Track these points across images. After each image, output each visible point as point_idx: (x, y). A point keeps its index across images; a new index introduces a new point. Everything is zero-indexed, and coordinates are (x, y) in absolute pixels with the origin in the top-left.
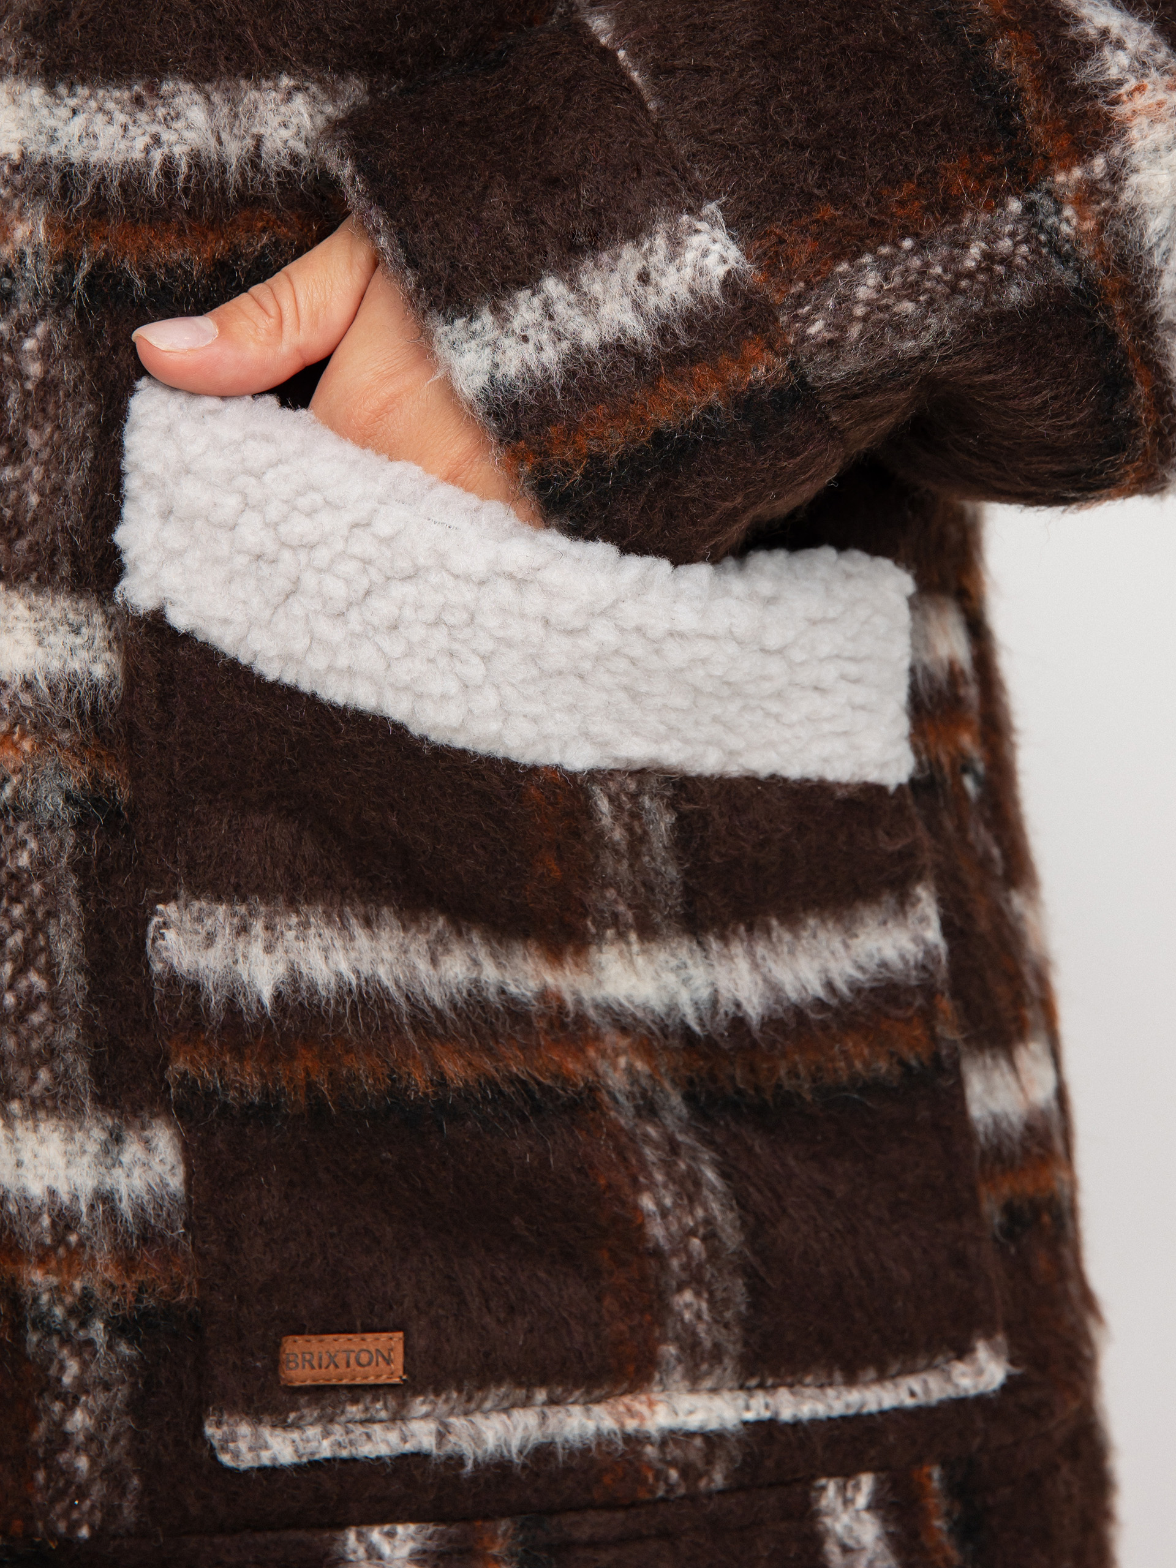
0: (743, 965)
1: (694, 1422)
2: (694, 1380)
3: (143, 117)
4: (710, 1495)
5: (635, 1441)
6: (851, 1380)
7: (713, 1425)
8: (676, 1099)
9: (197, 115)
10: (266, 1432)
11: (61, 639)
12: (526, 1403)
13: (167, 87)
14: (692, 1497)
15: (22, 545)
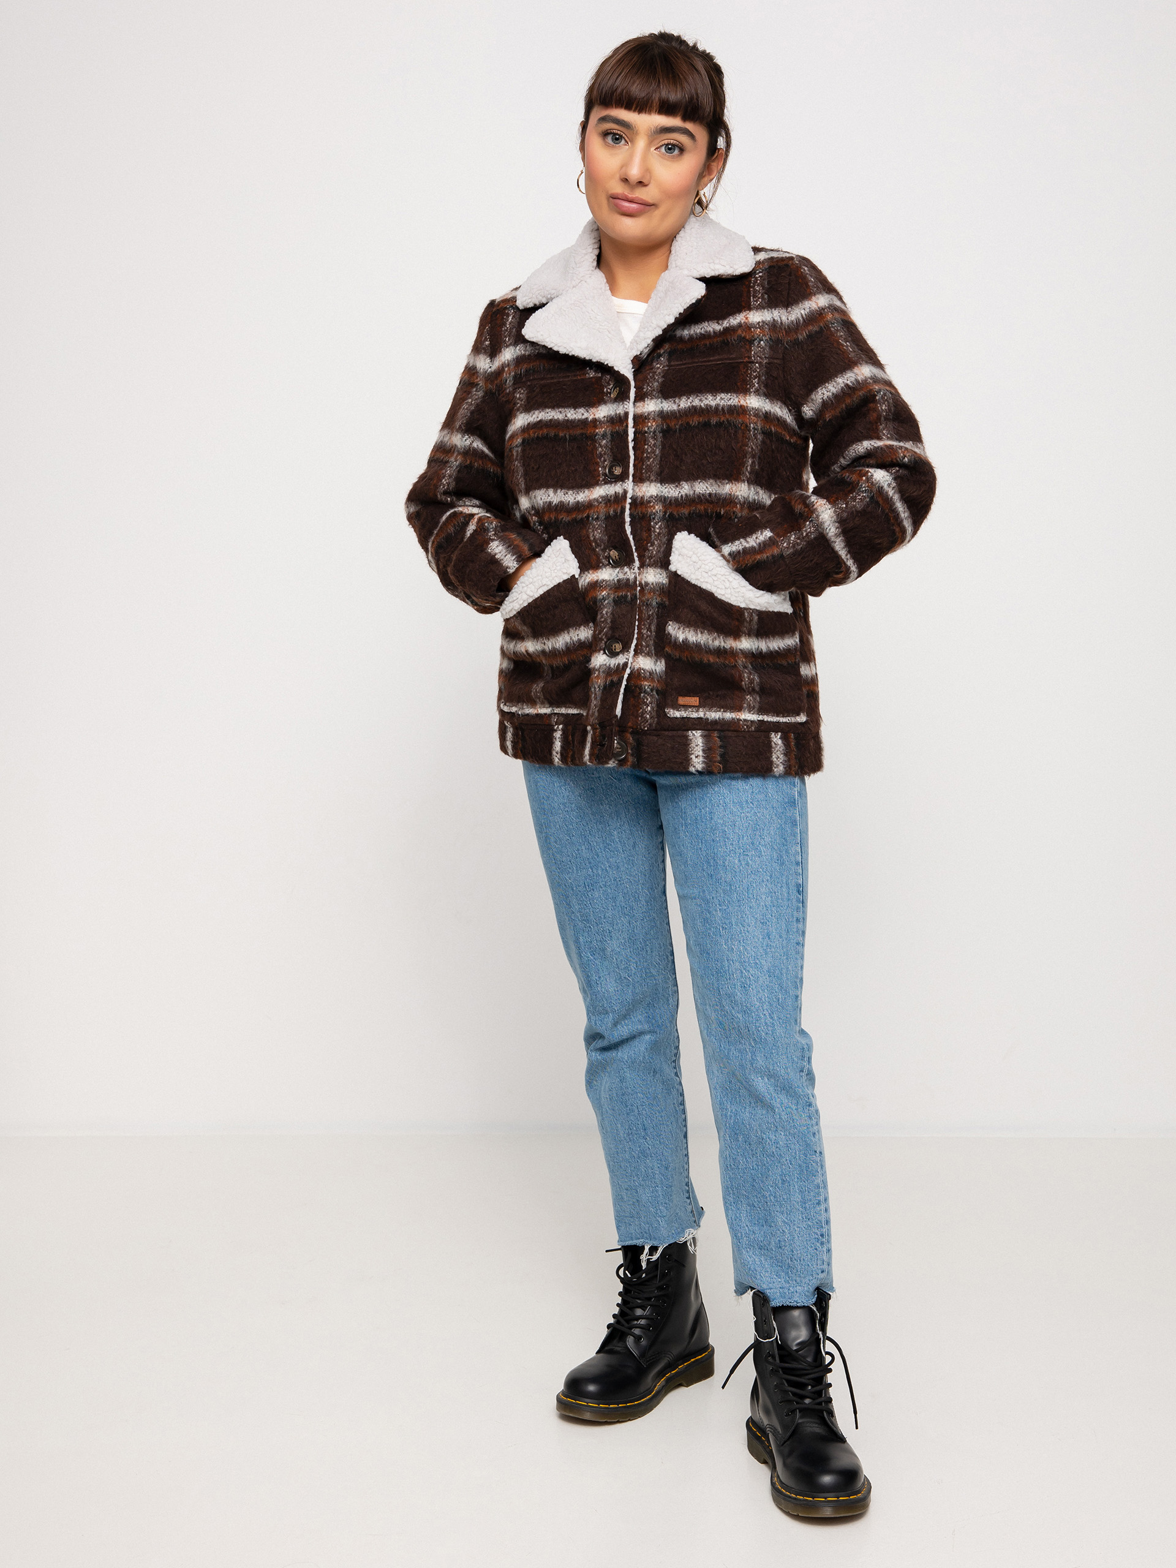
0: (764, 643)
1: (749, 719)
2: (750, 712)
3: (678, 489)
4: (752, 731)
5: (739, 720)
6: (777, 716)
7: (752, 720)
8: (750, 666)
9: (686, 487)
10: (675, 711)
11: (658, 576)
12: (720, 711)
13: (681, 483)
14: (749, 731)
15: (652, 560)
